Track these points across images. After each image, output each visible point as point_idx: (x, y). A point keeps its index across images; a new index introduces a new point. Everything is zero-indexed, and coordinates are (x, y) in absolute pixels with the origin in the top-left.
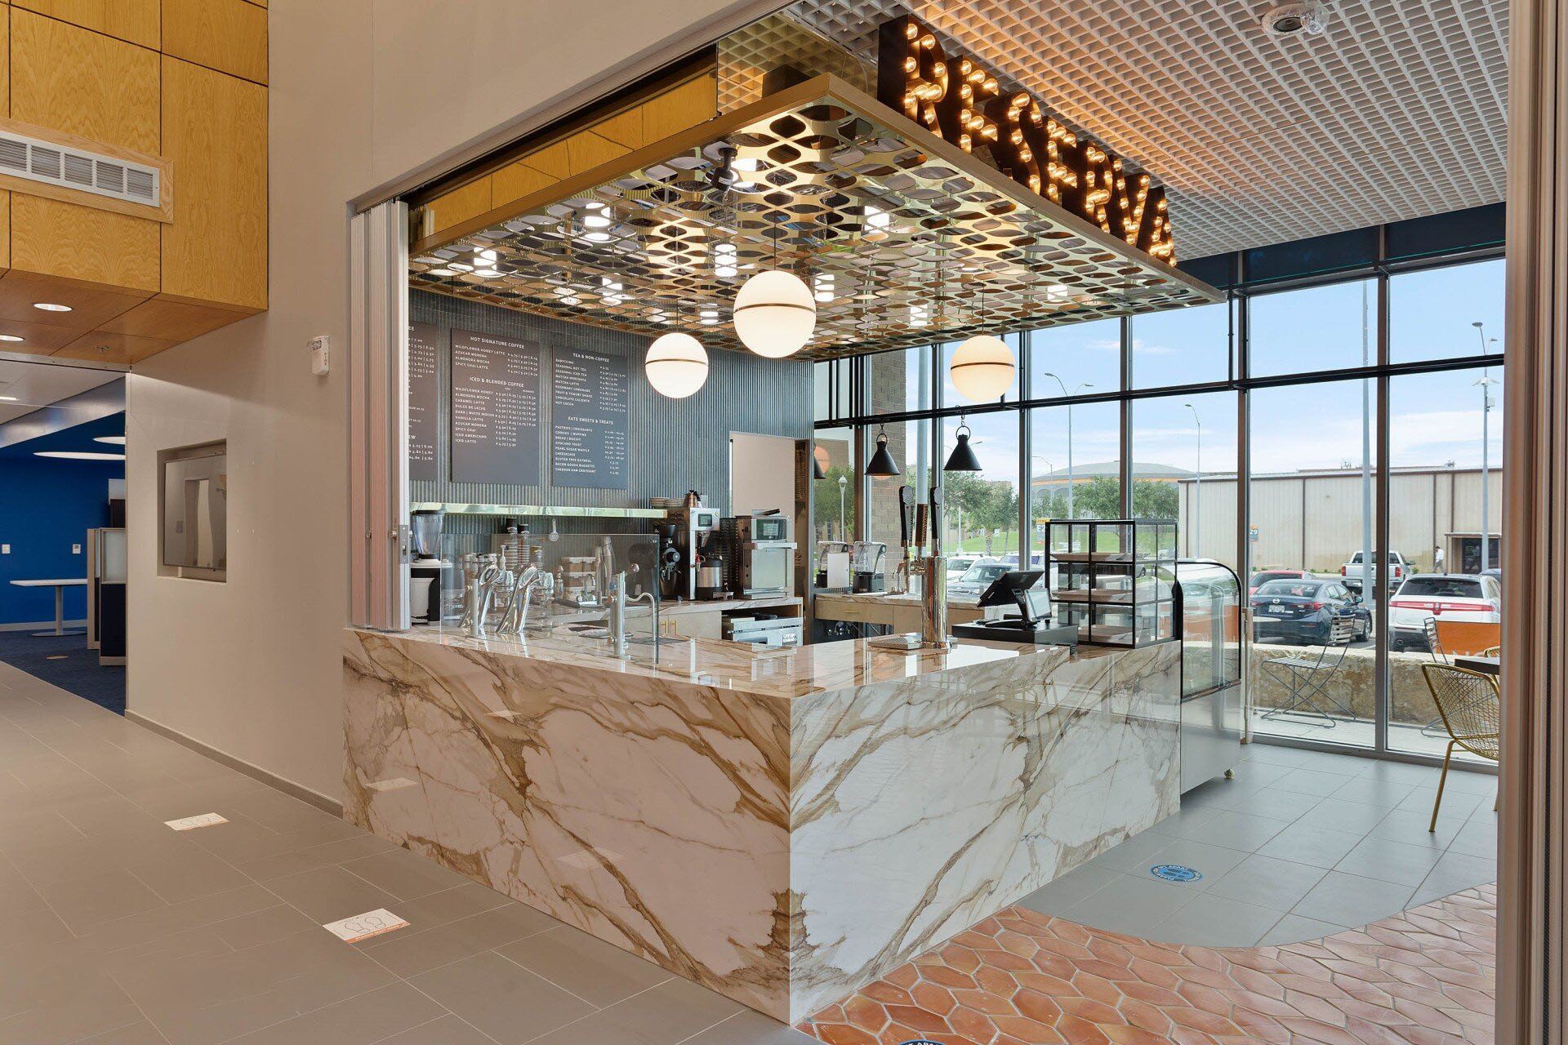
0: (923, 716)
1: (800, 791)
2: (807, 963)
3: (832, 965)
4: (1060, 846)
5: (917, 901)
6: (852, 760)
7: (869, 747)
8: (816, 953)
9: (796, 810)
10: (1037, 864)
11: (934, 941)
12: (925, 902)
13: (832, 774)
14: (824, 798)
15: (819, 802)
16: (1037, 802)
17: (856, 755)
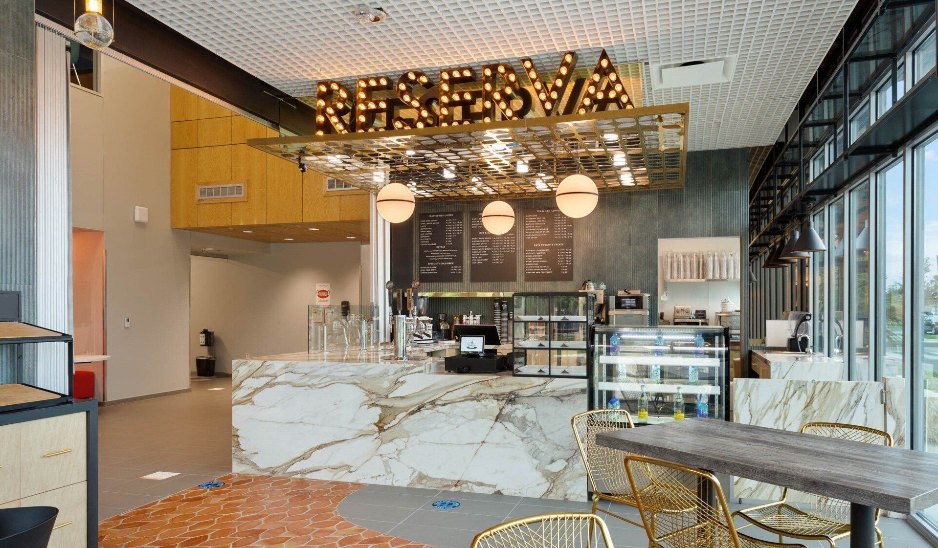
0: (300, 379)
1: (237, 393)
2: (240, 454)
3: (252, 460)
4: (414, 472)
5: (298, 455)
6: (259, 389)
7: (269, 385)
8: (244, 452)
9: (235, 398)
10: (391, 472)
11: (309, 476)
12: (303, 458)
13: (251, 391)
14: (247, 398)
15: (245, 399)
16: (391, 441)
17: (262, 387)
